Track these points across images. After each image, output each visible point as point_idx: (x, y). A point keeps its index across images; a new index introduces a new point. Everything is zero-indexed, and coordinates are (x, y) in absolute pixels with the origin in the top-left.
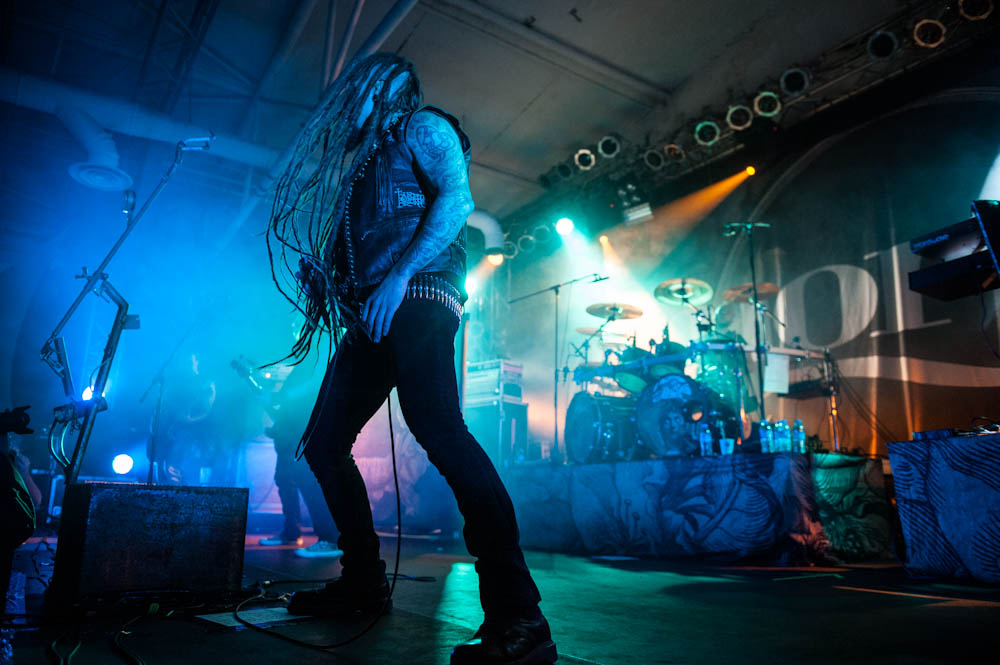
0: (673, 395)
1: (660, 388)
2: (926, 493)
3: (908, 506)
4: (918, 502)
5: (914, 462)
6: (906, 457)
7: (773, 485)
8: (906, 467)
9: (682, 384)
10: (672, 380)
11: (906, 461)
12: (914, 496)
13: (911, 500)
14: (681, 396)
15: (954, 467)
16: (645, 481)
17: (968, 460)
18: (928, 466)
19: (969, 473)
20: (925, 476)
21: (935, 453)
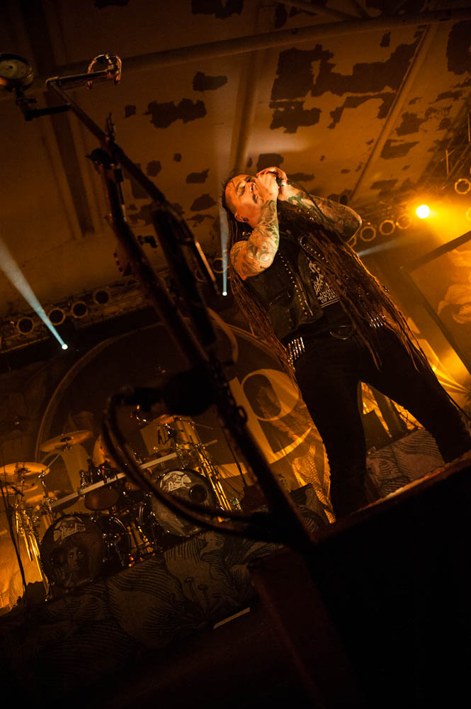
0: (178, 486)
1: (164, 484)
2: (401, 472)
3: (393, 483)
4: (398, 478)
5: (388, 458)
6: (382, 458)
7: (311, 508)
8: (384, 463)
9: (182, 476)
10: (173, 475)
11: (382, 460)
12: (395, 476)
13: (394, 479)
14: (184, 485)
15: (408, 453)
16: (201, 553)
17: (413, 447)
18: (394, 457)
19: (415, 453)
20: (396, 463)
21: (395, 450)
